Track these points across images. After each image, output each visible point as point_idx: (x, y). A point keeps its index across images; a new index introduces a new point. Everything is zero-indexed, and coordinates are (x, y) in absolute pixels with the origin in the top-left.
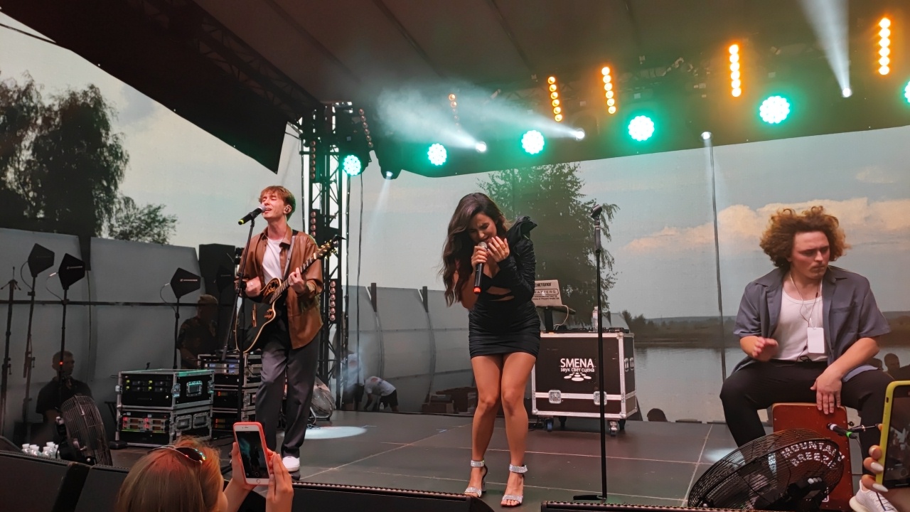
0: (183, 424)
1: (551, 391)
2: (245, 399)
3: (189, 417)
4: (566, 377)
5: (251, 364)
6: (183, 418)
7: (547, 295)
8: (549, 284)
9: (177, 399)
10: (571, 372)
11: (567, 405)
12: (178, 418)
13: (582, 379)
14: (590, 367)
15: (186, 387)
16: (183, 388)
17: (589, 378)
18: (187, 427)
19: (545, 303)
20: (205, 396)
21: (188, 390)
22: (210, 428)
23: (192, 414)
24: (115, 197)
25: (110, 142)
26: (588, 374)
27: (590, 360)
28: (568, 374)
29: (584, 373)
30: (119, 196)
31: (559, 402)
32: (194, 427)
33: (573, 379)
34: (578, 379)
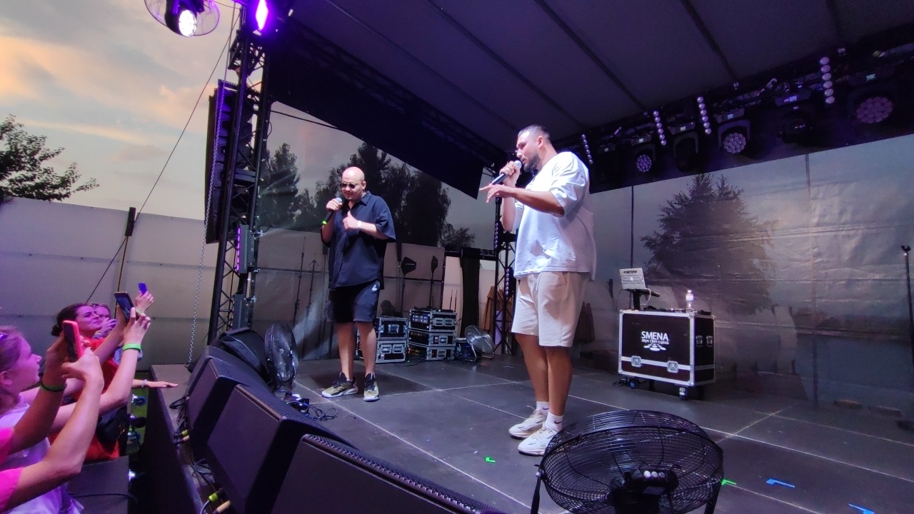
0: (386, 350)
1: (633, 356)
2: (430, 339)
3: (389, 346)
4: (646, 347)
5: (435, 317)
6: (385, 346)
7: (634, 281)
8: (635, 272)
9: (381, 334)
10: (649, 343)
11: (645, 369)
12: (382, 346)
13: (658, 350)
14: (665, 340)
15: (388, 327)
16: (386, 328)
17: (664, 349)
18: (388, 352)
19: (633, 287)
20: (401, 334)
21: (389, 329)
22: (404, 354)
23: (392, 344)
24: (443, 224)
25: (441, 194)
26: (664, 346)
27: (666, 334)
28: (647, 344)
29: (660, 345)
30: (445, 224)
31: (639, 366)
32: (394, 352)
33: (651, 349)
34: (655, 349)
